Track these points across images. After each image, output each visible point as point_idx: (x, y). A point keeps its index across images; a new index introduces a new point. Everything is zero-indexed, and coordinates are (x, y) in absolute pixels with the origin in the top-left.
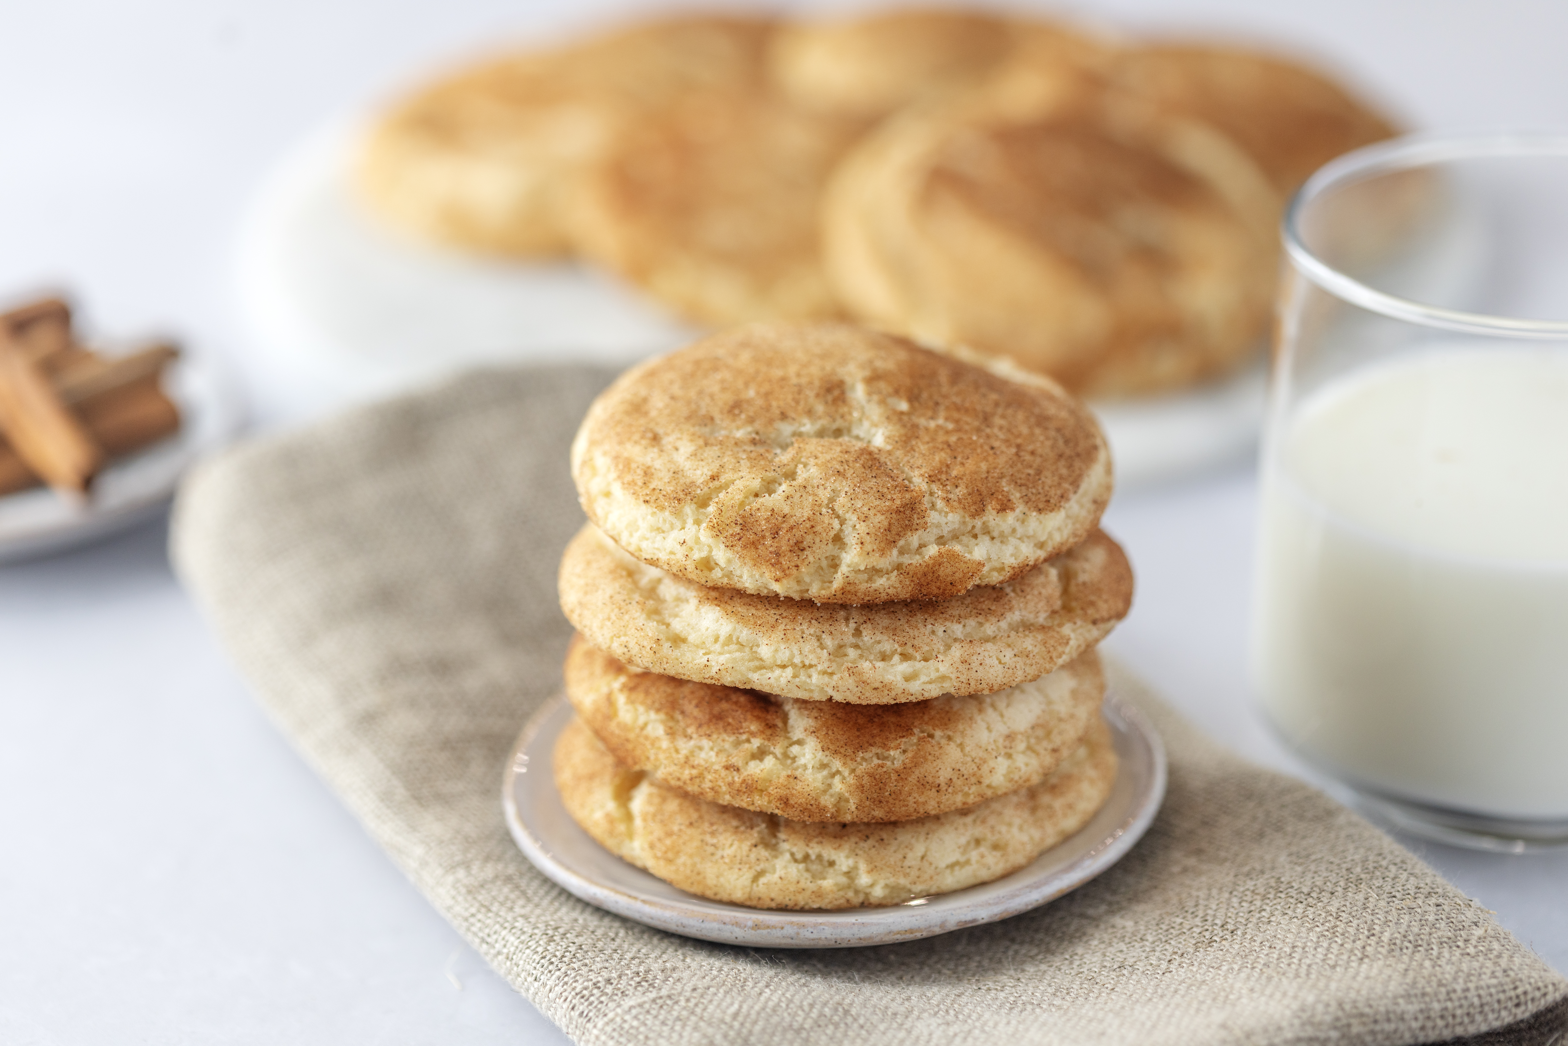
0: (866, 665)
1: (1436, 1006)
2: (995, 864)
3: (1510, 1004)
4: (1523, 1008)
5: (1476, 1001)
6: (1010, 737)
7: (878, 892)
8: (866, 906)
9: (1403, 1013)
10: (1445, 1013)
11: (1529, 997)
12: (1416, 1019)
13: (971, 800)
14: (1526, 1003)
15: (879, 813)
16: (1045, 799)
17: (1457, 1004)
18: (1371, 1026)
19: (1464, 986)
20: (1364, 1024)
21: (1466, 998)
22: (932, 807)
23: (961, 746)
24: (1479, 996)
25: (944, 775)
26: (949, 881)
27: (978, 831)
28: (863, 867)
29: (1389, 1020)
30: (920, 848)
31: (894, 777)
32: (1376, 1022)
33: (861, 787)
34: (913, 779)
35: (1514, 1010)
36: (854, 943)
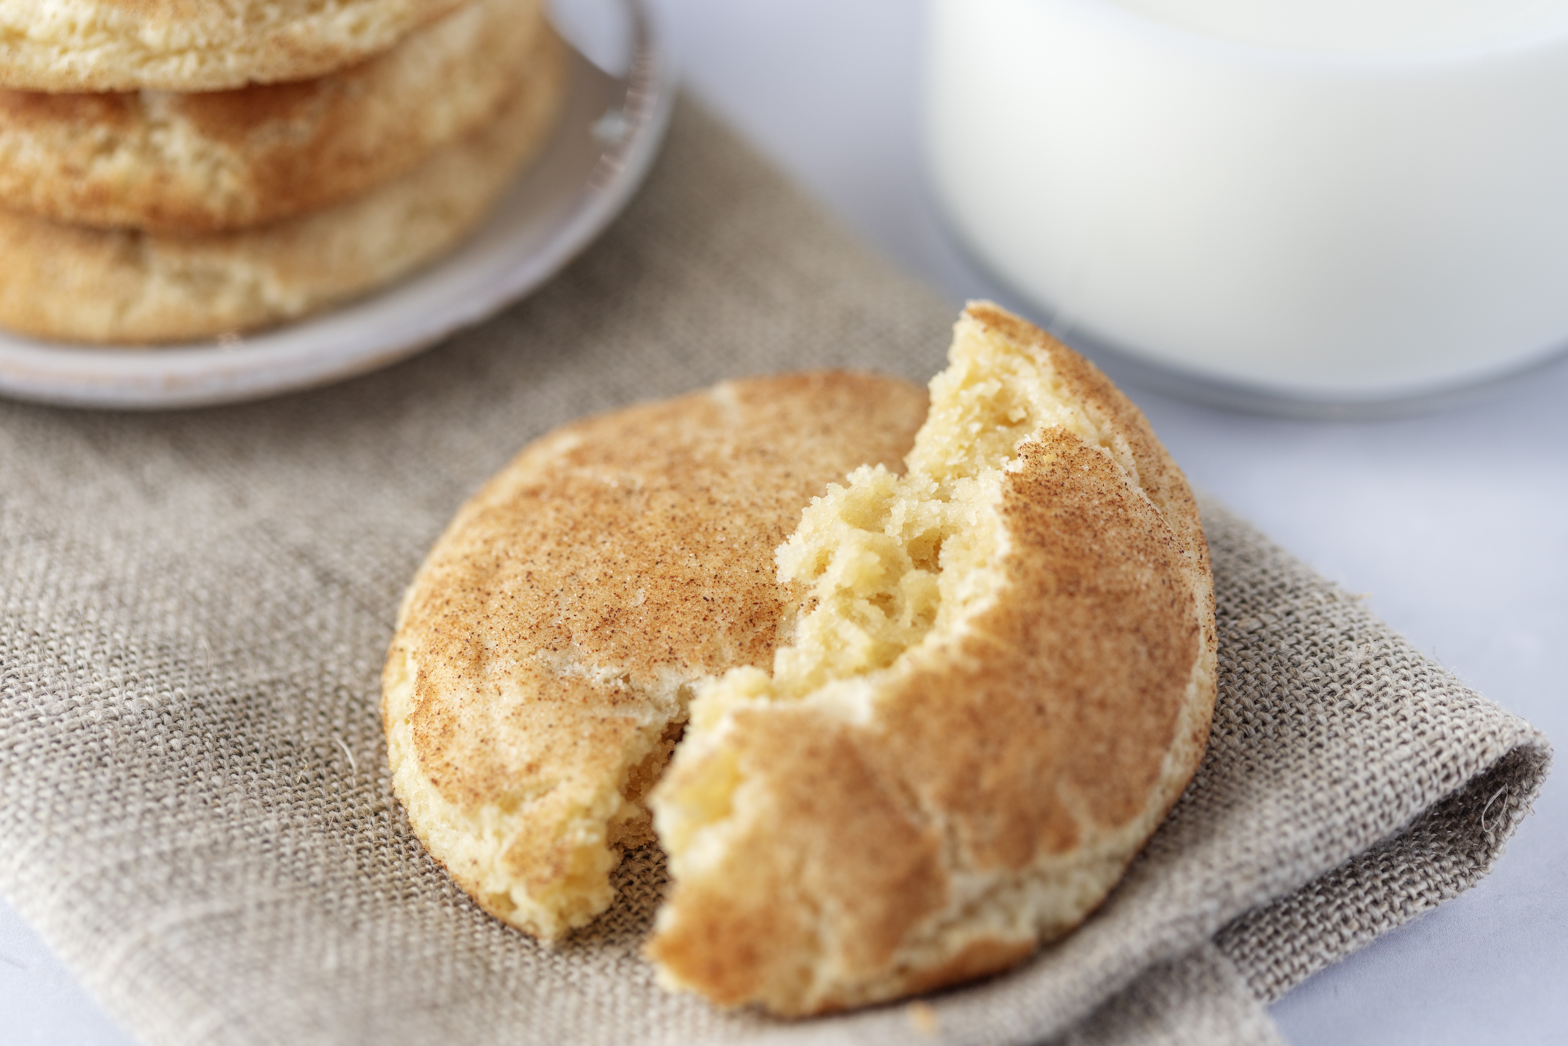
1: (1340, 819)
3: (1436, 781)
4: (1455, 779)
5: (1389, 792)
6: (447, 67)
9: (1296, 846)
10: (1353, 826)
11: (1461, 761)
12: (1317, 849)
13: (407, 162)
14: (1458, 772)
15: (284, 203)
17: (1364, 806)
18: (1259, 879)
19: (1367, 774)
20: (1248, 878)
21: (1374, 793)
24: (1391, 783)
25: (370, 140)
29: (1281, 863)
31: (302, 156)
32: (1264, 870)
34: (327, 156)
35: (1442, 787)
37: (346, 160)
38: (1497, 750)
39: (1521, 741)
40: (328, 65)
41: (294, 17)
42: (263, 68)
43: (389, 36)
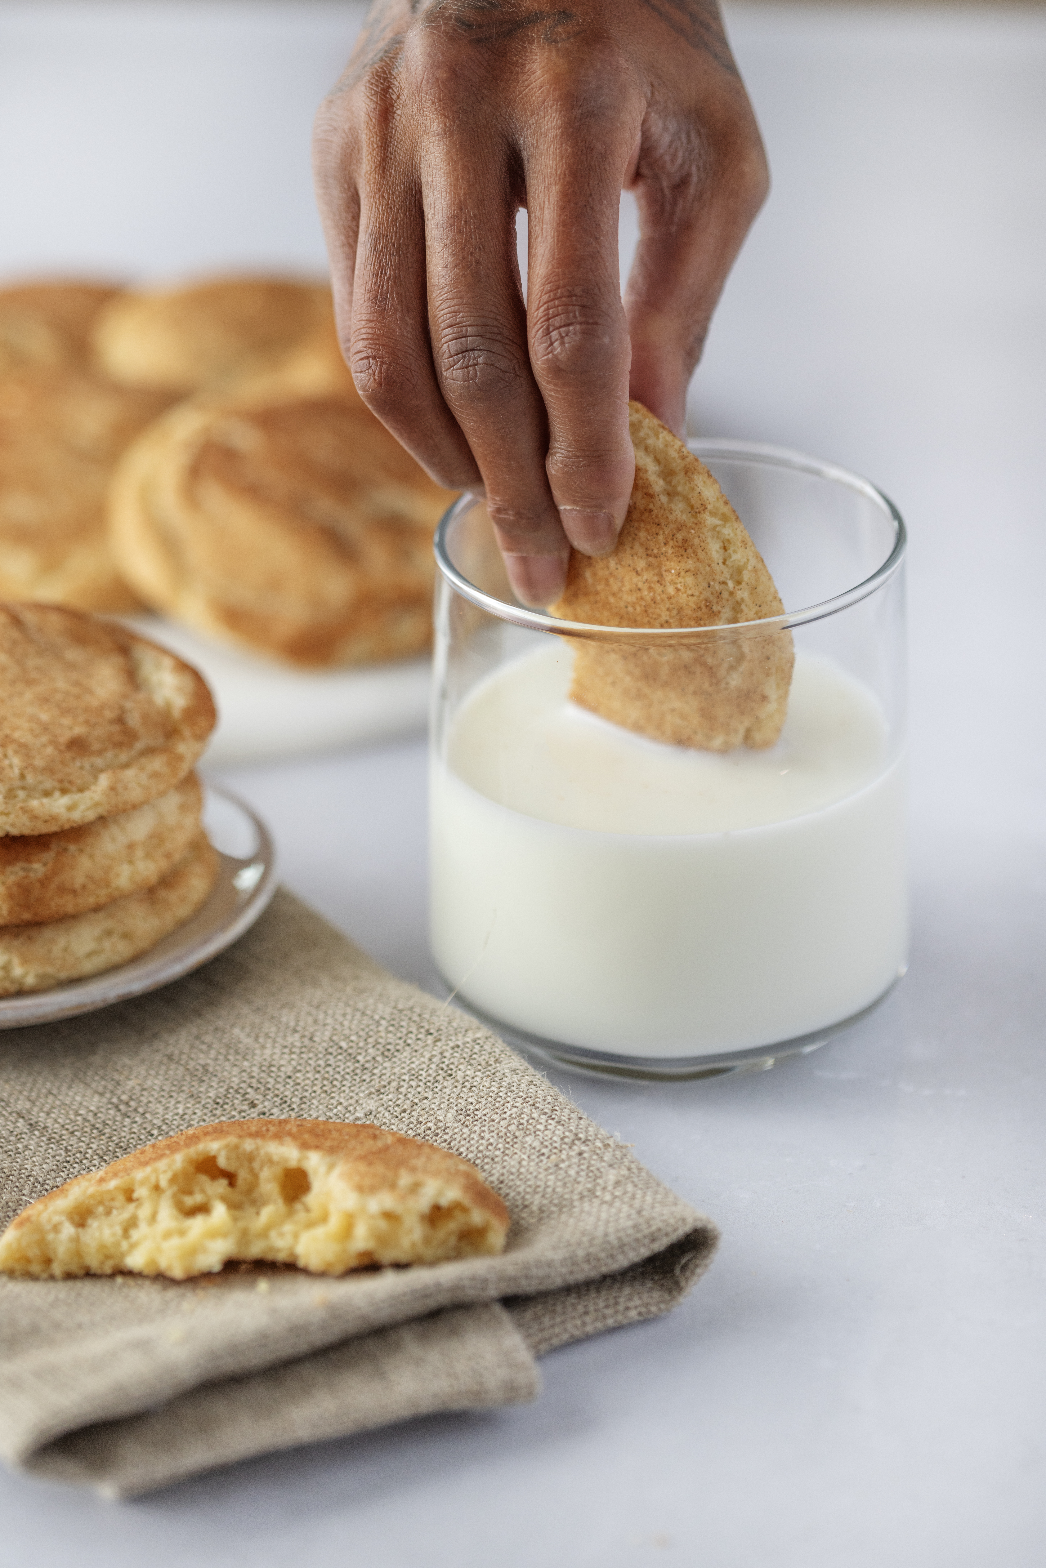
0: (35, 803)
2: (123, 949)
6: (131, 847)
7: (30, 981)
8: (21, 993)
13: (103, 900)
15: (27, 916)
16: (162, 894)
22: (70, 908)
23: (91, 857)
25: (79, 880)
26: (88, 966)
27: (110, 924)
28: (16, 961)
30: (61, 942)
31: (37, 885)
33: (11, 896)
34: (53, 886)
36: (33, 1021)
37: (63, 890)
38: (683, 1230)
39: (699, 1225)
40: (53, 828)
41: (34, 798)
42: (13, 825)
43: (91, 815)
